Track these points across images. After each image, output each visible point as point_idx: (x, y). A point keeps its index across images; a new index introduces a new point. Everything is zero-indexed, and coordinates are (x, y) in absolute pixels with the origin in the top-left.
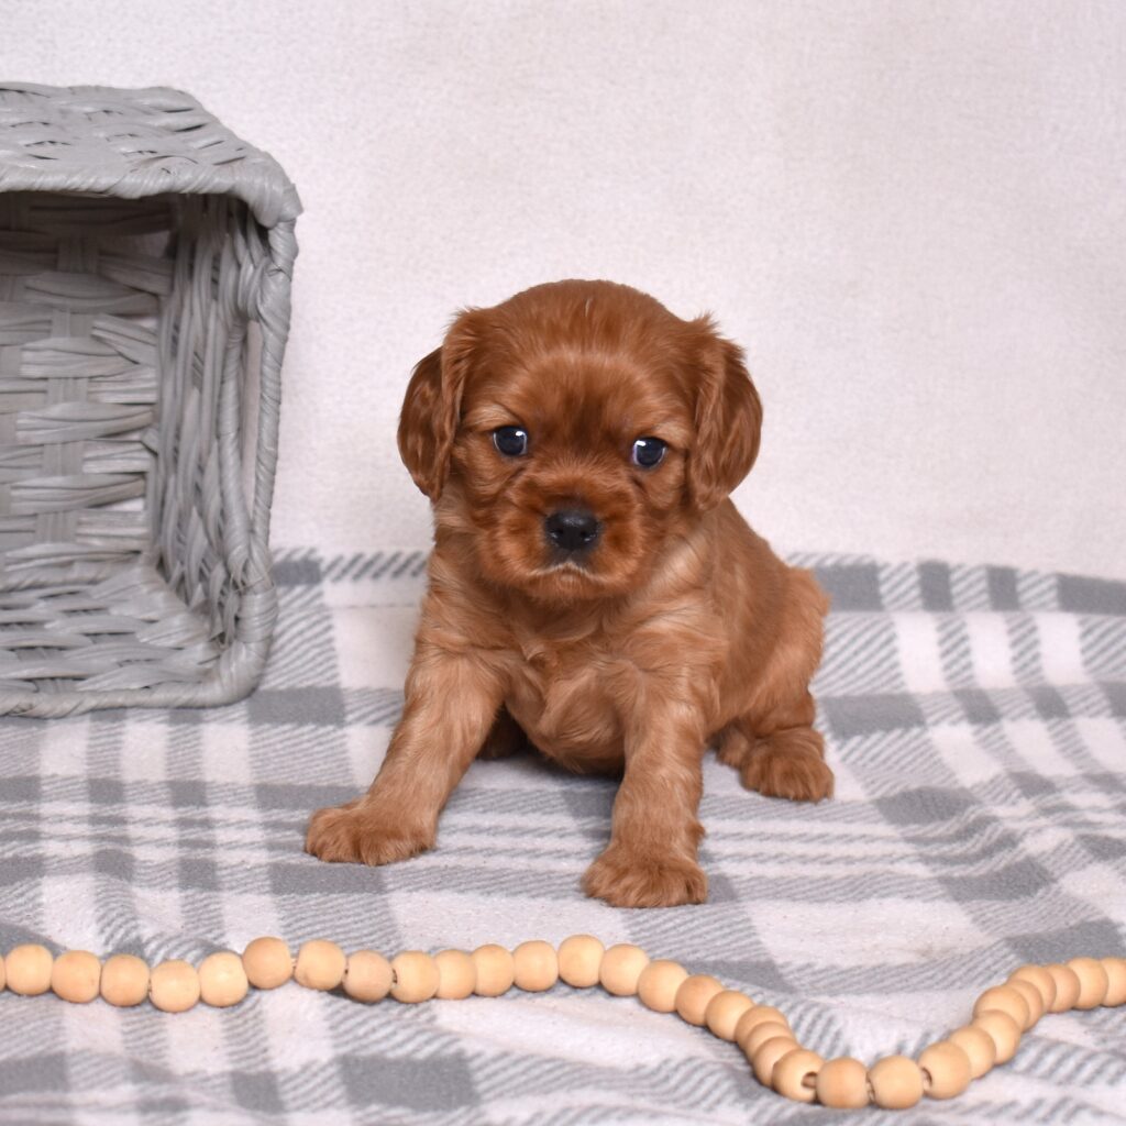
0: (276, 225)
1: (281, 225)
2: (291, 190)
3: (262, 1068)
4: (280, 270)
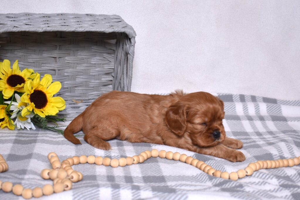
1: (133, 38)
2: (135, 32)
3: (130, 175)
4: (132, 46)
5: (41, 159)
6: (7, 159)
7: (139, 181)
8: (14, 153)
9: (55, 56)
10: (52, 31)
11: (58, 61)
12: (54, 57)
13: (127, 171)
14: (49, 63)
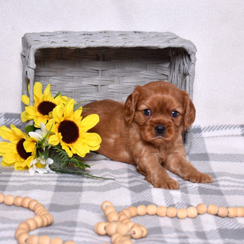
0: (192, 54)
1: (193, 54)
2: (195, 47)
3: (202, 230)
4: (193, 64)
5: (91, 210)
6: (49, 209)
7: (214, 237)
8: (56, 203)
9: (97, 84)
10: (96, 46)
11: (100, 90)
12: (95, 85)
13: (198, 225)
14: (90, 93)
